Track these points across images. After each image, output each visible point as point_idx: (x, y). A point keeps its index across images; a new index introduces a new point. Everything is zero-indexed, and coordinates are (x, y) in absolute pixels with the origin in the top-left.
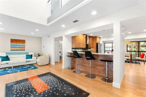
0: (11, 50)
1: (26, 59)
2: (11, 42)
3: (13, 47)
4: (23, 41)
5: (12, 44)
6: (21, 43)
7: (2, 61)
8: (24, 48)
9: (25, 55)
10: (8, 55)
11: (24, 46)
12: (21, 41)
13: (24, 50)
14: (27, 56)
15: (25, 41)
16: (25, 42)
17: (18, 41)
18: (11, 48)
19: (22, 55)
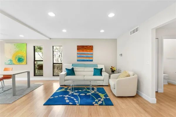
0: (78, 61)
1: (94, 75)
2: (78, 49)
3: (79, 56)
4: (90, 48)
5: (79, 52)
6: (88, 50)
7: (67, 75)
8: (92, 57)
9: (92, 69)
10: (74, 68)
11: (92, 55)
13: (92, 61)
14: (95, 70)
16: (92, 49)
17: (85, 48)
18: (77, 58)
19: (89, 68)
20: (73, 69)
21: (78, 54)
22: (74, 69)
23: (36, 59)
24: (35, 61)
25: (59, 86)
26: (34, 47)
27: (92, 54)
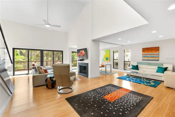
0: (143, 60)
1: (157, 72)
2: (143, 51)
4: (157, 49)
5: (144, 53)
6: (154, 51)
7: (132, 69)
8: (158, 57)
9: (156, 67)
12: (153, 49)
13: (158, 60)
14: (159, 69)
15: (159, 48)
16: (158, 50)
17: (150, 50)
18: (143, 58)
19: (152, 66)
20: (137, 66)
21: (143, 55)
22: (139, 66)
23: (115, 59)
24: (114, 59)
25: (126, 75)
26: (114, 51)
27: (159, 54)
